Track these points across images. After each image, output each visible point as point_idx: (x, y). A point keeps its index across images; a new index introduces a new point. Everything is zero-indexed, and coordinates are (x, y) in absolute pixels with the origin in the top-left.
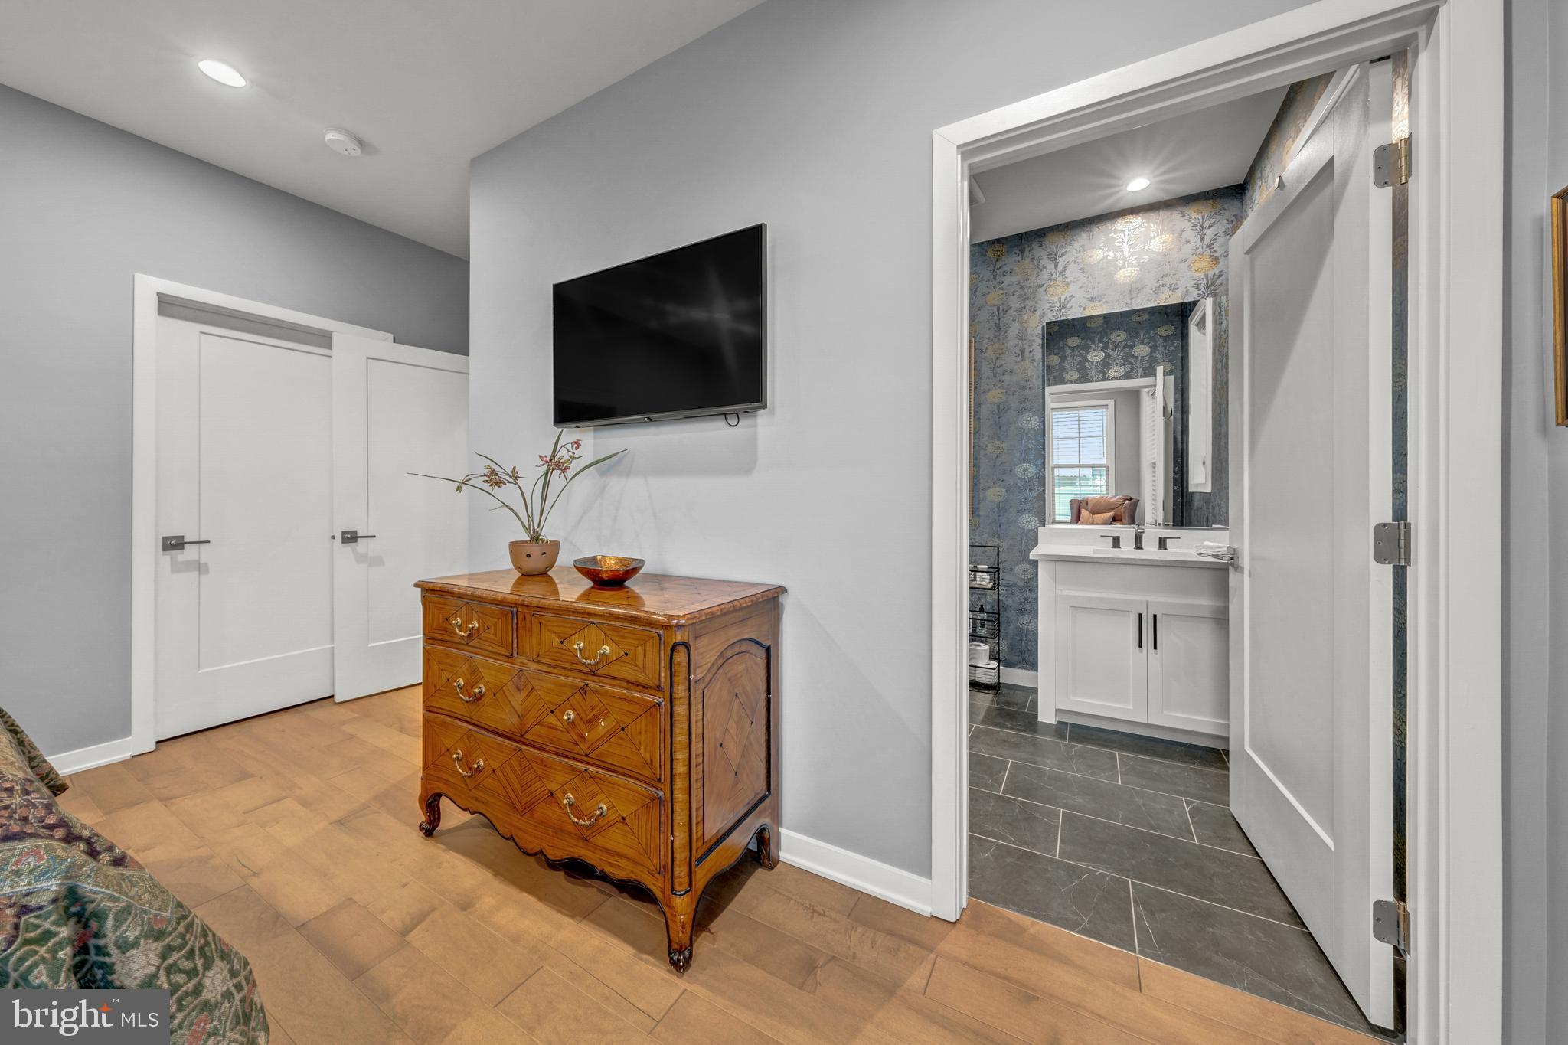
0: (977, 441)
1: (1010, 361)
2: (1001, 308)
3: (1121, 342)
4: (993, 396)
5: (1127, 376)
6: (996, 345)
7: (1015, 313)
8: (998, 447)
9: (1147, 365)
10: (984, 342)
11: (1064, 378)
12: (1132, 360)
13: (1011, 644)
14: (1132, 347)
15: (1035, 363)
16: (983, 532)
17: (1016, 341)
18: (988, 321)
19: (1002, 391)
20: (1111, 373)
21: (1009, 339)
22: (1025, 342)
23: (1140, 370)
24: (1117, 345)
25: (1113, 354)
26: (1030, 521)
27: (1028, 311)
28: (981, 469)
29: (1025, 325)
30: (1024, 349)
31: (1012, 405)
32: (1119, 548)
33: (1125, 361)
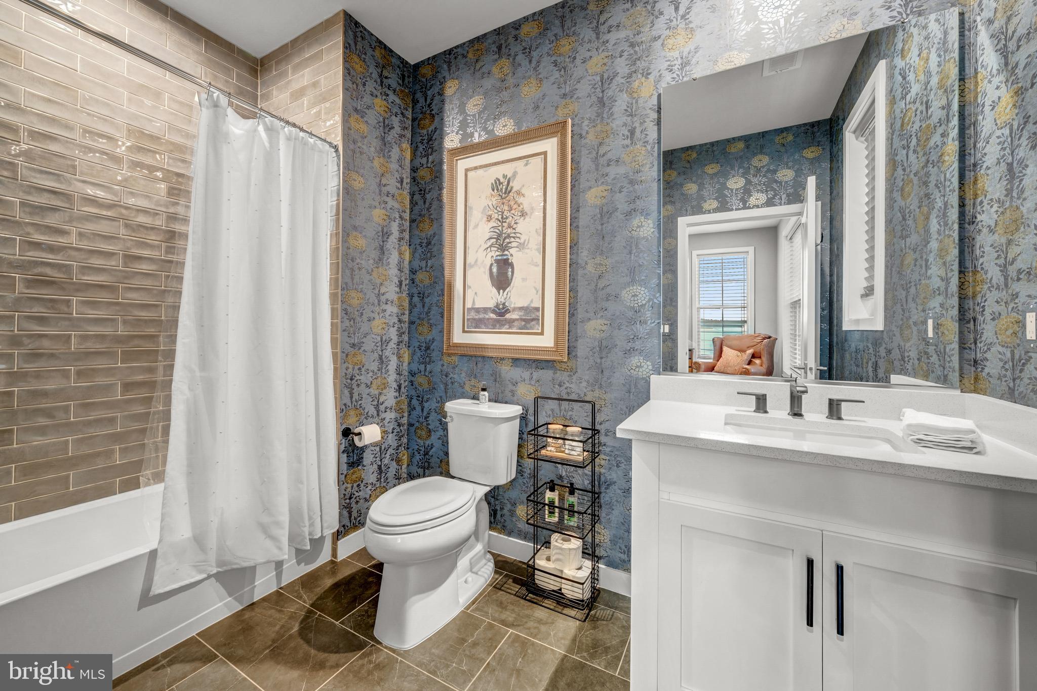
0: (574, 257)
1: (615, 146)
2: (606, 76)
3: (763, 167)
4: (593, 196)
5: (770, 203)
6: (599, 126)
7: (623, 81)
8: (601, 264)
9: (791, 191)
10: (584, 124)
11: (703, 208)
12: (775, 186)
13: (615, 536)
14: (775, 172)
15: (649, 147)
16: (581, 379)
17: (624, 119)
18: (589, 96)
19: (607, 188)
20: (752, 201)
21: (615, 117)
22: (635, 119)
23: (784, 196)
24: (758, 170)
25: (755, 180)
26: (640, 367)
27: (640, 76)
28: (580, 295)
29: (635, 95)
30: (635, 128)
31: (618, 206)
32: (766, 412)
33: (768, 187)
